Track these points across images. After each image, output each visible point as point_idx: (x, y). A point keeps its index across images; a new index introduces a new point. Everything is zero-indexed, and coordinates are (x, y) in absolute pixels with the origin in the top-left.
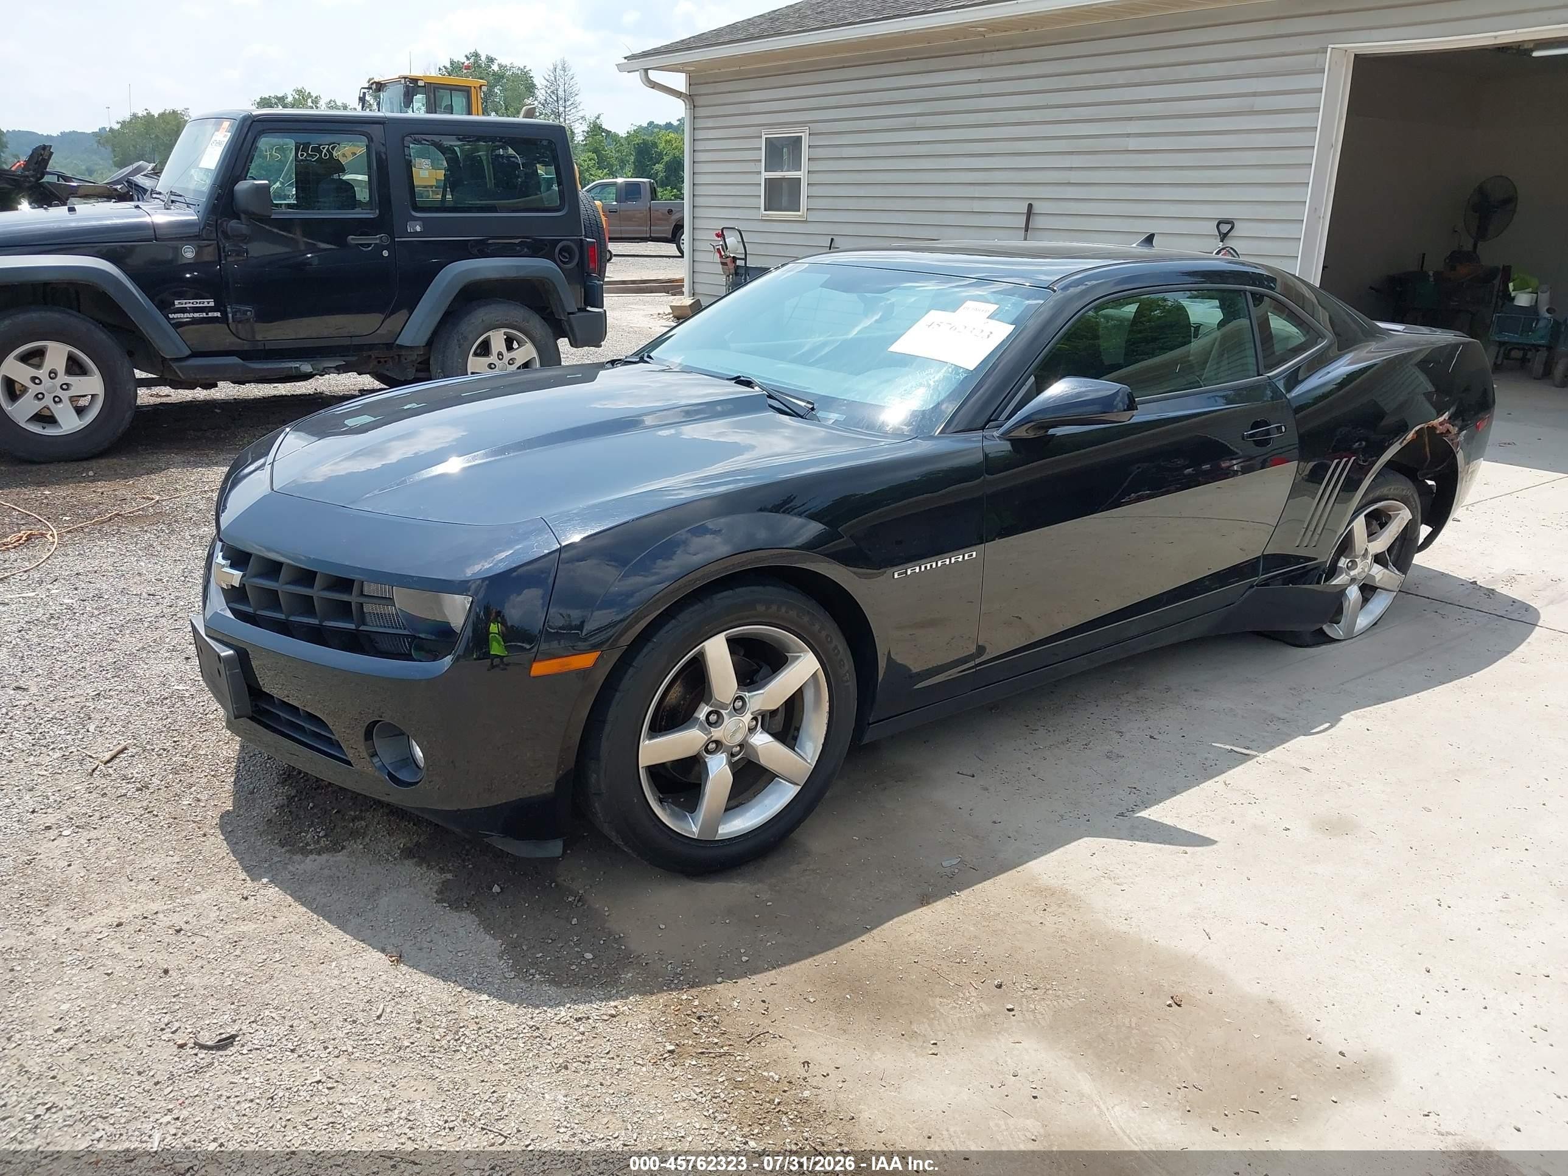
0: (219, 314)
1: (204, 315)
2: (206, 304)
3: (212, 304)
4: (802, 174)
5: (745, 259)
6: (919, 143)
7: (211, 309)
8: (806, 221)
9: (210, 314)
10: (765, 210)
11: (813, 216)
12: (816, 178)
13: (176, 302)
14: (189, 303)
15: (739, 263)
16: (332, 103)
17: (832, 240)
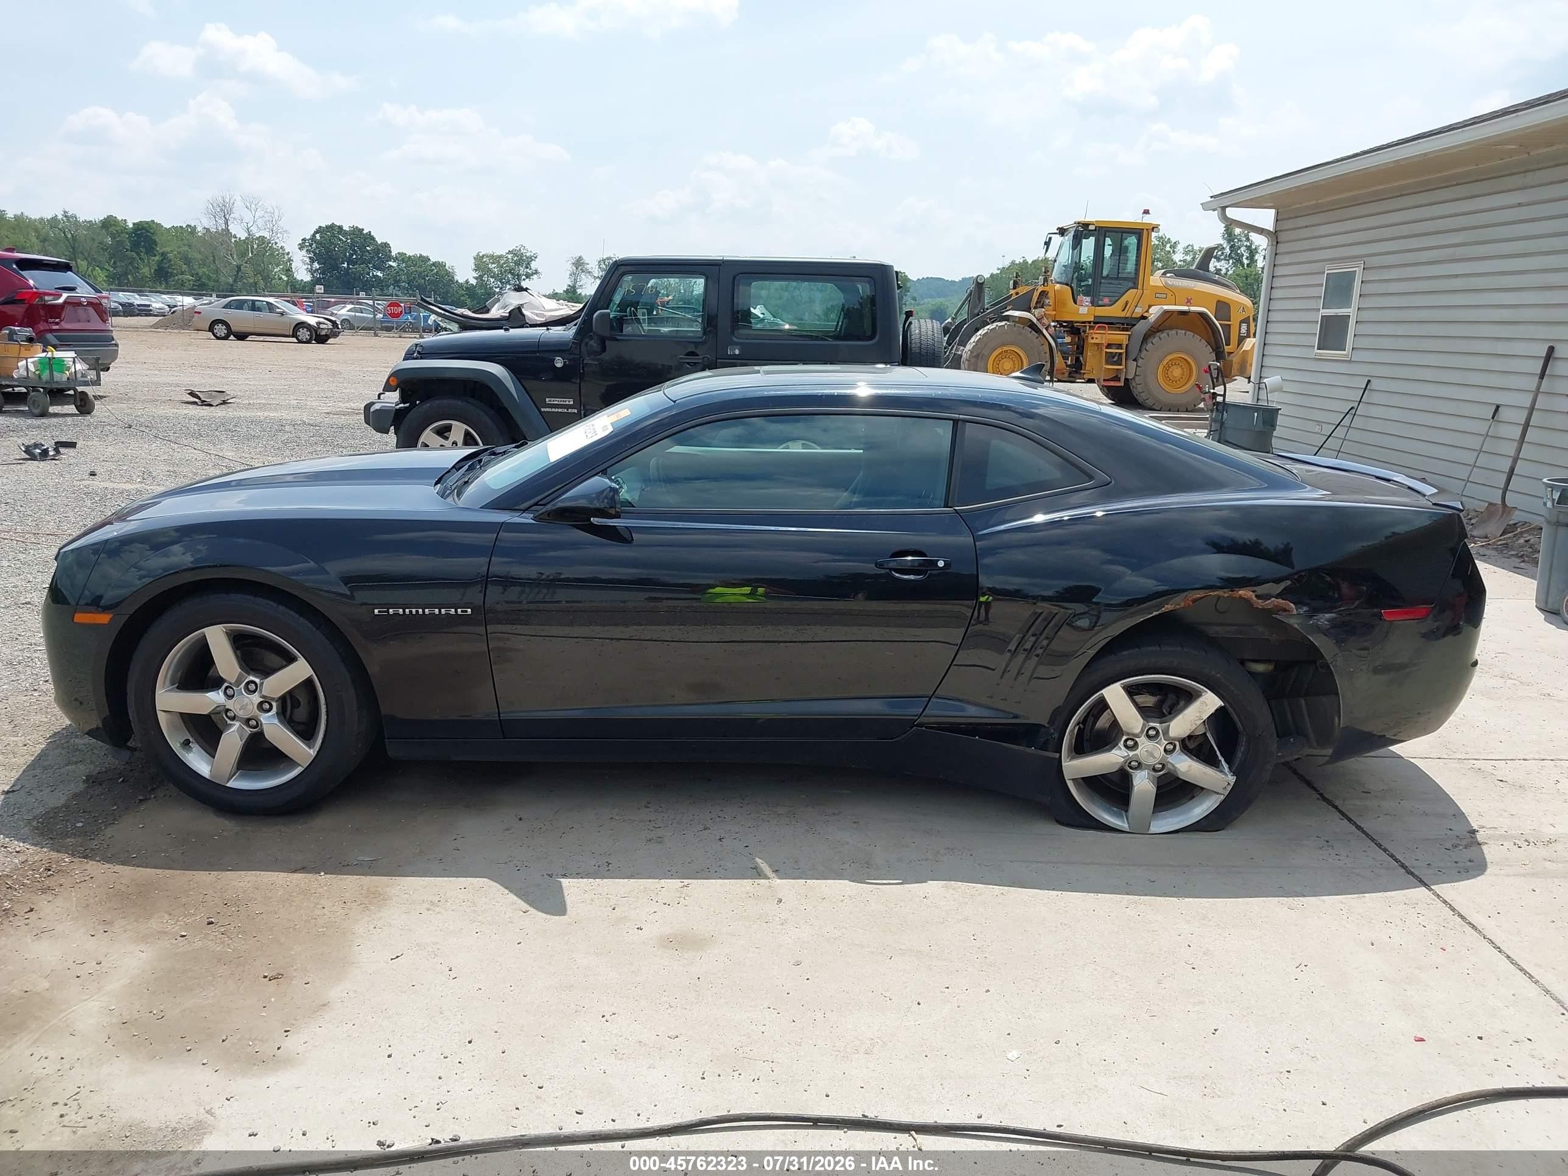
0: (576, 411)
1: (566, 411)
2: (567, 403)
3: (572, 403)
4: (1351, 311)
5: (1224, 396)
6: (1457, 276)
7: (570, 407)
8: (1350, 361)
9: (570, 411)
10: (1318, 349)
11: (1358, 356)
12: (1366, 315)
13: (547, 400)
14: (556, 401)
15: (1220, 399)
16: (1190, 248)
17: (1369, 381)
